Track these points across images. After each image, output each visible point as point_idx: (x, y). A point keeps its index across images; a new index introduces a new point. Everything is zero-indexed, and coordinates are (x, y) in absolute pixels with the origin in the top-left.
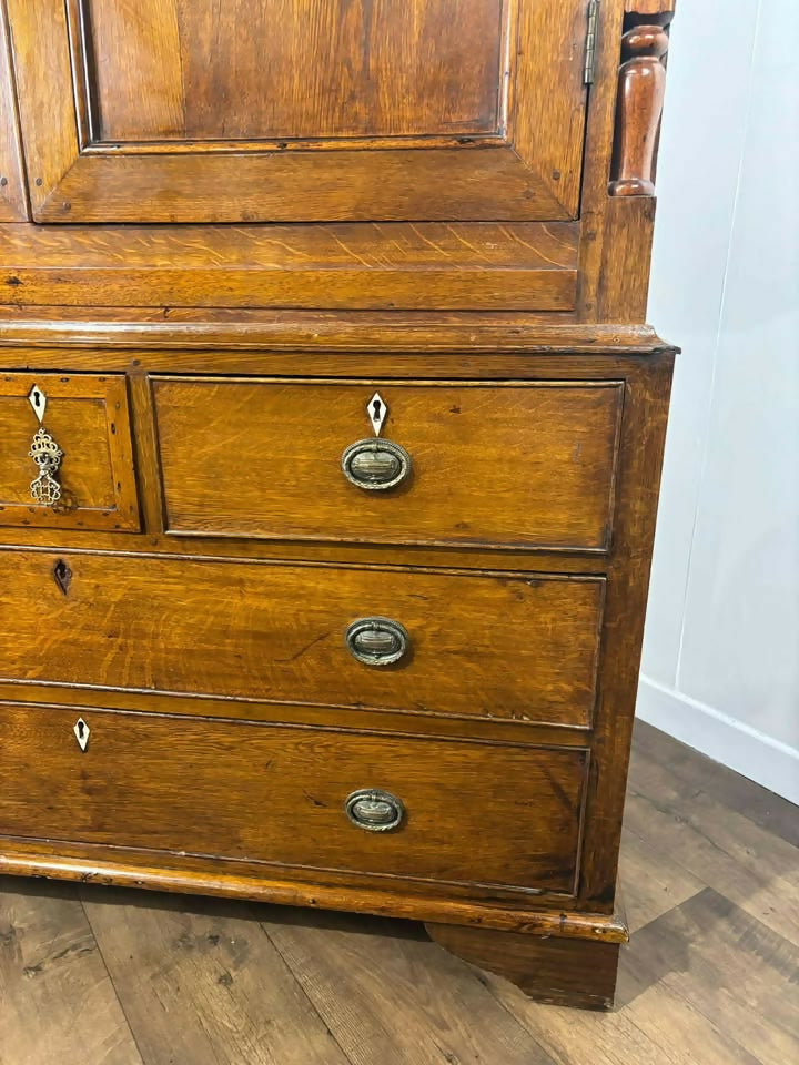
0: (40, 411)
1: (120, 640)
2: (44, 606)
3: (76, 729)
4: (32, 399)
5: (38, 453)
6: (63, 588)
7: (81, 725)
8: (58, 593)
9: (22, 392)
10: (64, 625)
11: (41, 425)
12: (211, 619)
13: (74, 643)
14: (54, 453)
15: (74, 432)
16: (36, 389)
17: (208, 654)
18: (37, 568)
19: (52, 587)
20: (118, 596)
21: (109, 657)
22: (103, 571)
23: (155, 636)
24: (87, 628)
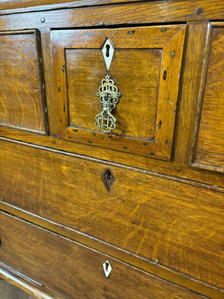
0: (108, 61)
1: (139, 228)
2: (95, 195)
3: (104, 265)
4: (104, 50)
5: (102, 94)
6: (108, 187)
7: (107, 265)
8: (104, 189)
9: (98, 45)
10: (105, 209)
11: (108, 72)
12: (212, 234)
13: (110, 221)
14: (114, 95)
15: (132, 78)
16: (108, 42)
17: (204, 256)
18: (93, 171)
19: (101, 185)
20: (144, 200)
21: (131, 235)
22: (137, 181)
23: (165, 232)
24: (119, 214)
